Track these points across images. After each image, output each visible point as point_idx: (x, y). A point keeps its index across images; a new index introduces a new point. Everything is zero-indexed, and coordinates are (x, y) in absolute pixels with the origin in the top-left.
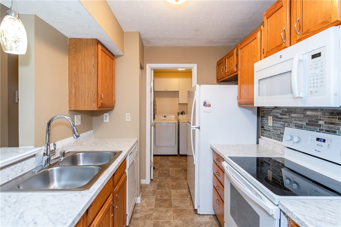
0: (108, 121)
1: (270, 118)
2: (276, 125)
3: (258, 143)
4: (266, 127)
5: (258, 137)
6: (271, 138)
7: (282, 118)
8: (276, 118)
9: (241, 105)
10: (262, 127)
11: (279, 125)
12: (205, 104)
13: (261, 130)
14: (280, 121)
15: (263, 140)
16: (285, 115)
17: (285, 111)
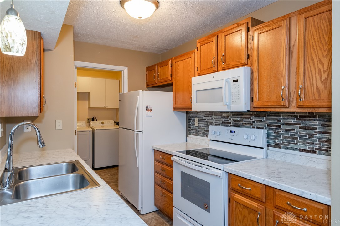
0: (31, 131)
1: (197, 120)
2: (201, 125)
3: (186, 141)
4: (193, 127)
5: (187, 136)
6: (197, 136)
7: (205, 120)
8: (201, 120)
9: (175, 109)
10: (190, 127)
11: (203, 125)
12: (147, 109)
13: (189, 130)
14: (204, 122)
15: (191, 137)
16: (208, 117)
17: (208, 114)
